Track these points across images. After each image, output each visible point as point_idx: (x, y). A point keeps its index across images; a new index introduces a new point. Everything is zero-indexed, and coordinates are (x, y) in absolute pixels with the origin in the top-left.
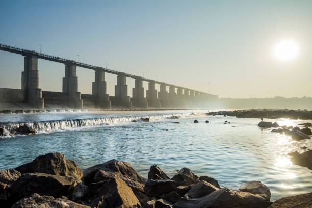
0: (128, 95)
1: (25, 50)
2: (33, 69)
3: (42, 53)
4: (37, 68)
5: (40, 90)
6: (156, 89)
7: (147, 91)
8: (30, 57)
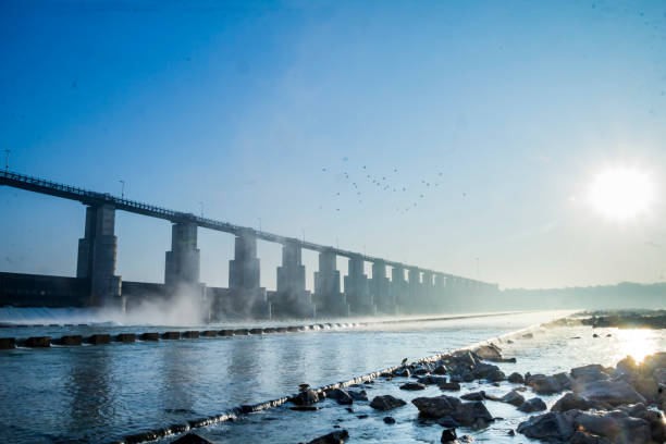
0: (307, 289)
1: (90, 193)
2: (105, 233)
3: (125, 198)
4: (112, 230)
5: (118, 278)
6: (365, 273)
7: (345, 278)
8: (99, 207)
